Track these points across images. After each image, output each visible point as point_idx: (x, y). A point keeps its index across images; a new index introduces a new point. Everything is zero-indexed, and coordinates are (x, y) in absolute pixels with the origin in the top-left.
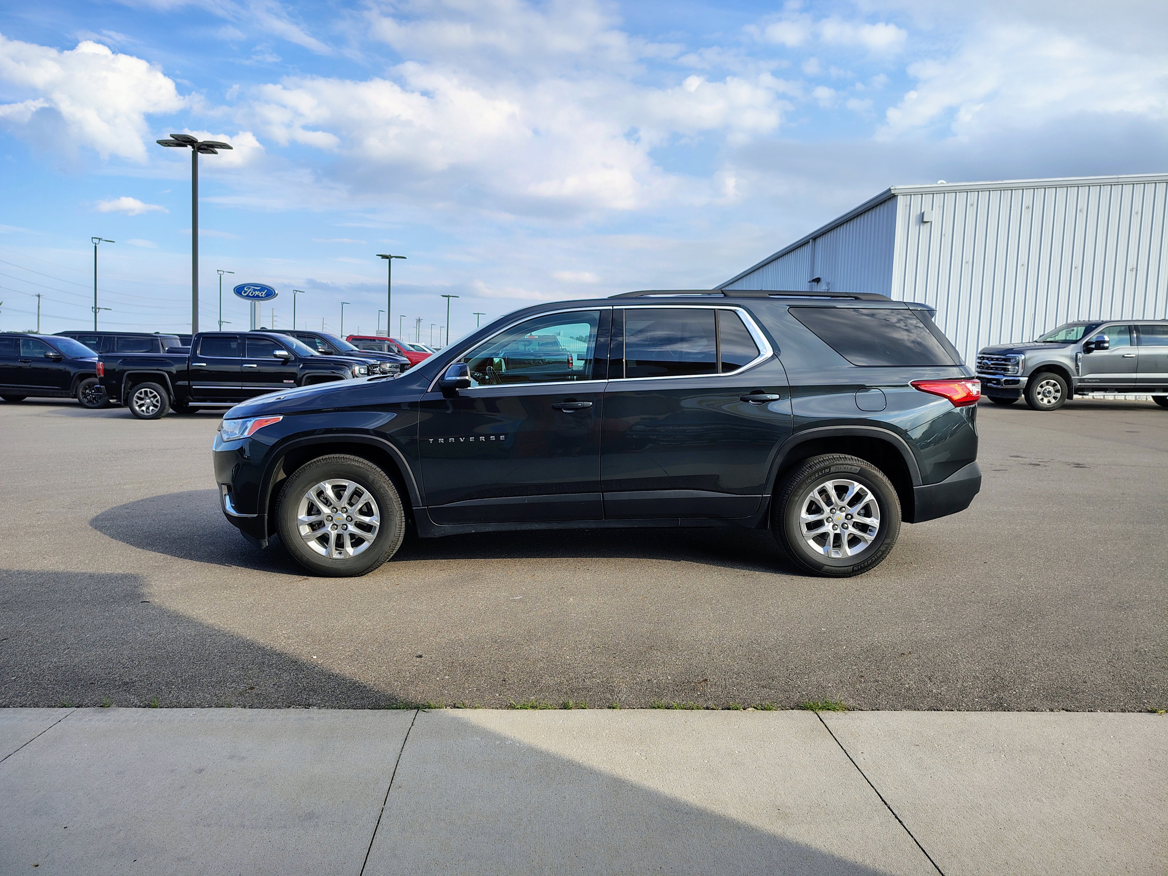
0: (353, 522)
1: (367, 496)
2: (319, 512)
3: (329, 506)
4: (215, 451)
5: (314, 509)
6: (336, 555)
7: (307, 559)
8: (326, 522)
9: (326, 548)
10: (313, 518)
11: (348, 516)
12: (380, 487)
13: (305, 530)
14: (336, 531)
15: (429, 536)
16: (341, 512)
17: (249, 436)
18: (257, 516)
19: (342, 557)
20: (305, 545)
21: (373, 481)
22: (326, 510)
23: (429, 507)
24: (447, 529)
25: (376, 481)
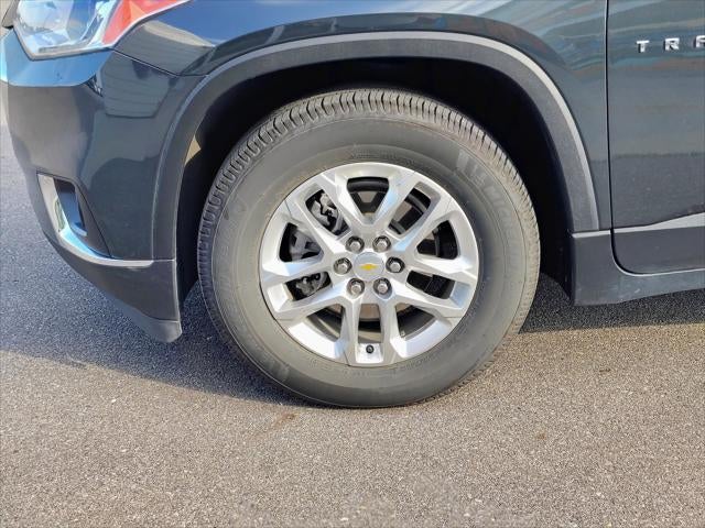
0: (405, 275)
1: (446, 206)
2: (312, 251)
3: (338, 233)
4: (10, 86)
5: (300, 241)
6: (362, 358)
7: (291, 369)
8: (333, 275)
9: (334, 338)
10: (299, 268)
11: (392, 260)
12: (489, 183)
13: (279, 298)
14: (362, 295)
15: (603, 301)
16: (372, 250)
17: (110, 45)
18: (153, 265)
19: (376, 359)
20: (284, 335)
21: (470, 165)
22: (333, 245)
23: (616, 231)
24: (652, 281)
25: (476, 167)
